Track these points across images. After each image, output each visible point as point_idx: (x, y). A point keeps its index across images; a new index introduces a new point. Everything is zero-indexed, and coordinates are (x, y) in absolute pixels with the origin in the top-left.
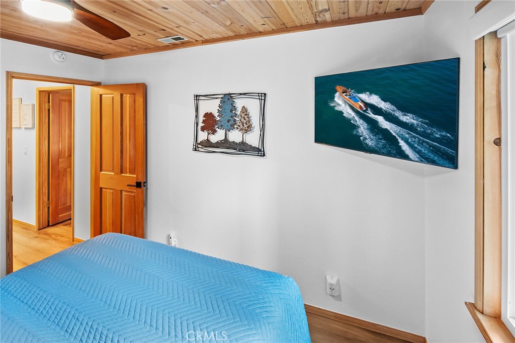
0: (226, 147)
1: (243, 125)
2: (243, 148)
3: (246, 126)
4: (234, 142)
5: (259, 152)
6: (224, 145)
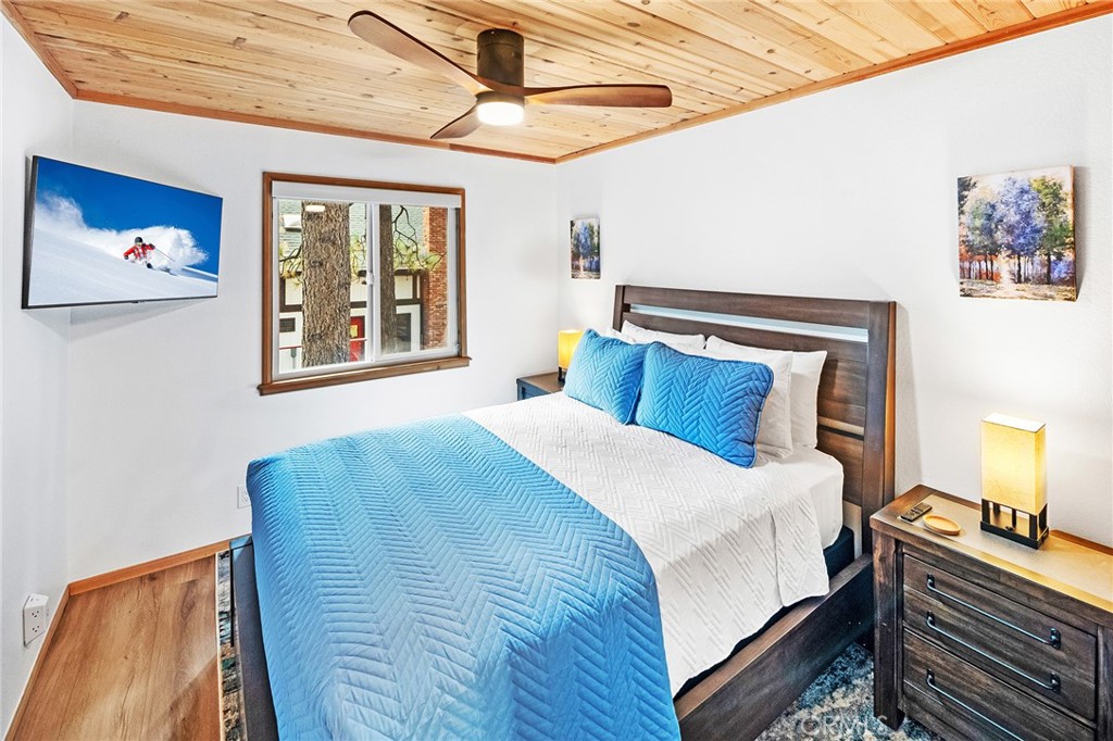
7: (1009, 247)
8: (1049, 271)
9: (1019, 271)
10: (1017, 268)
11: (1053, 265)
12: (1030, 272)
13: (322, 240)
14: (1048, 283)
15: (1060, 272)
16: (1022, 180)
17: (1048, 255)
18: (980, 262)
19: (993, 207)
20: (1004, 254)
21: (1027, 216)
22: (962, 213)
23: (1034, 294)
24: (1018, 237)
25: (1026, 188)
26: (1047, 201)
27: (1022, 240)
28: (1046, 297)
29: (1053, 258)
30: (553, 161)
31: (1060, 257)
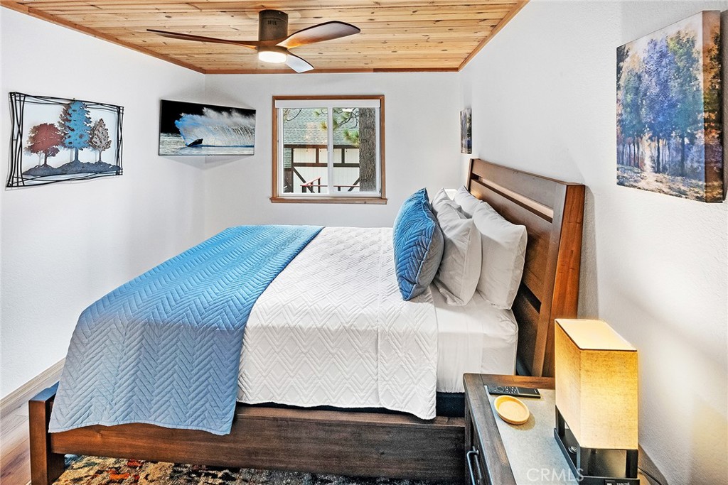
0: (77, 171)
1: (101, 142)
2: (99, 169)
3: (104, 142)
4: (88, 163)
5: (118, 170)
6: (74, 169)
7: (652, 127)
8: (683, 159)
9: (658, 157)
10: (657, 155)
11: (686, 150)
12: (667, 160)
13: (367, 128)
14: (682, 175)
15: (692, 160)
16: (661, 41)
17: (682, 137)
18: (630, 144)
19: (639, 77)
20: (647, 136)
21: (664, 86)
22: (618, 88)
23: (670, 188)
24: (657, 114)
25: (664, 49)
26: (681, 64)
27: (661, 119)
28: (681, 194)
29: (686, 141)
30: (456, 69)
31: (692, 138)
